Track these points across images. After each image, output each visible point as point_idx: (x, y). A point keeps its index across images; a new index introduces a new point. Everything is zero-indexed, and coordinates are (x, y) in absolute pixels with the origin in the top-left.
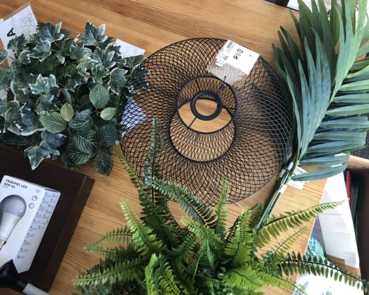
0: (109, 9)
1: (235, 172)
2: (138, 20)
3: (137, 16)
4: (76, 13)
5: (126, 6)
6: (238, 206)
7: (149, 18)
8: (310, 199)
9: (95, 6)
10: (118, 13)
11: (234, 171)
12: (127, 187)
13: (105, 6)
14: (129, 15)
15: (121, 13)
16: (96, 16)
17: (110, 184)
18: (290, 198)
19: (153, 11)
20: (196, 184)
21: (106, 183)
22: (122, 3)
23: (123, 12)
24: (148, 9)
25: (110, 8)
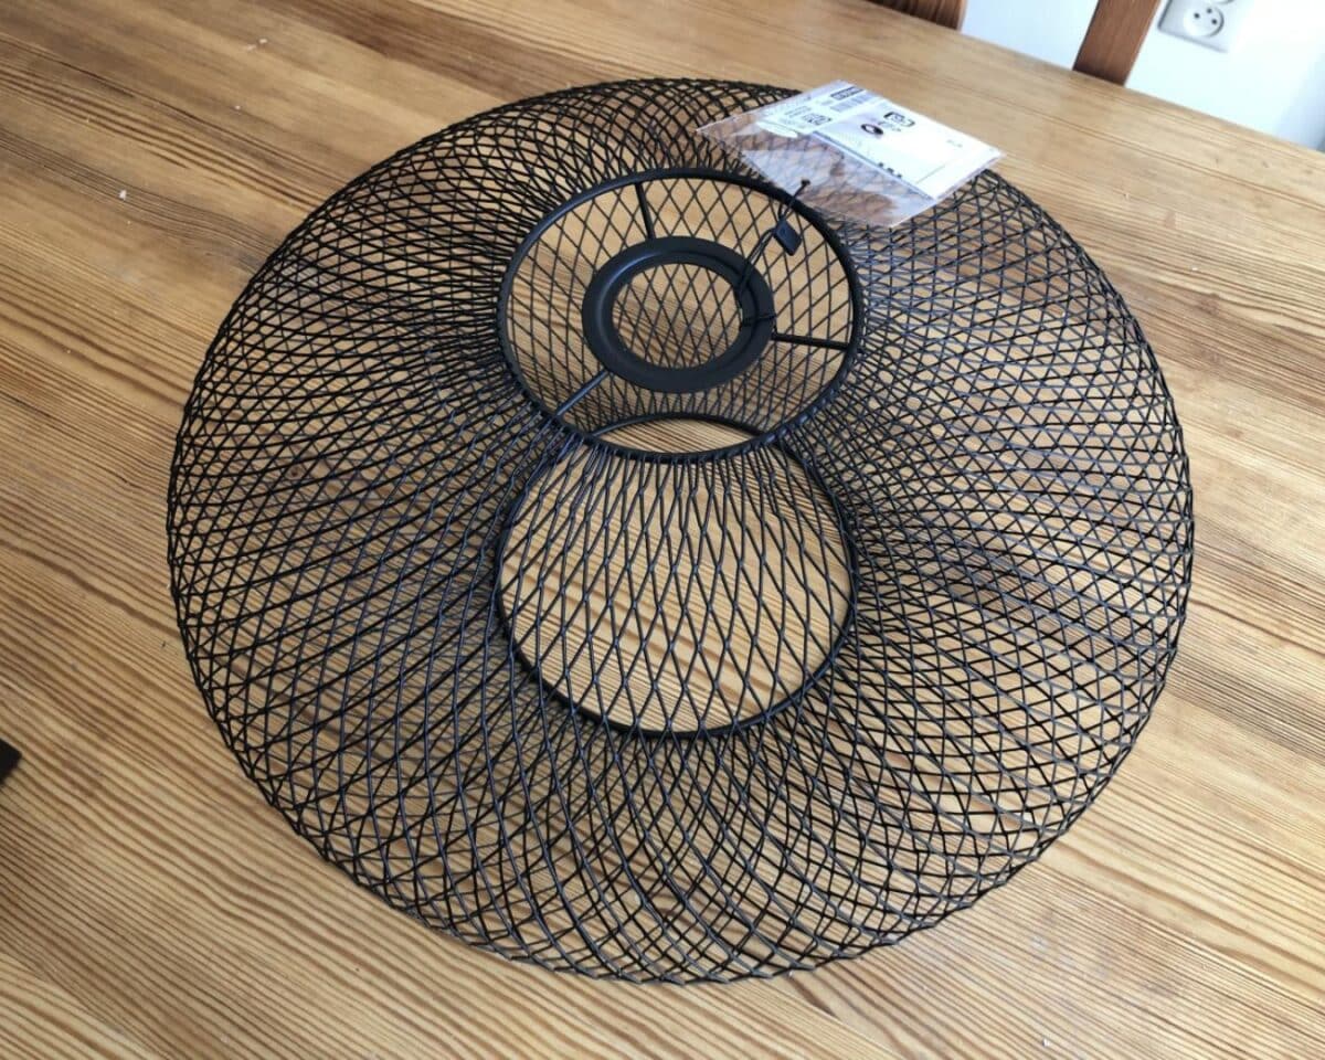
0: (327, 29)
1: (832, 807)
2: (446, 74)
3: (446, 60)
4: (181, 27)
5: (404, 25)
6: (828, 1011)
7: (494, 72)
8: (1284, 1022)
9: (267, 12)
10: (360, 43)
11: (828, 797)
12: (188, 813)
13: (312, 17)
14: (410, 54)
15: (377, 45)
16: (261, 46)
17: (100, 787)
18: (1157, 1003)
19: (518, 49)
20: (591, 844)
21: (76, 777)
22: (388, 10)
23: (386, 44)
24: (493, 41)
25: (332, 25)
